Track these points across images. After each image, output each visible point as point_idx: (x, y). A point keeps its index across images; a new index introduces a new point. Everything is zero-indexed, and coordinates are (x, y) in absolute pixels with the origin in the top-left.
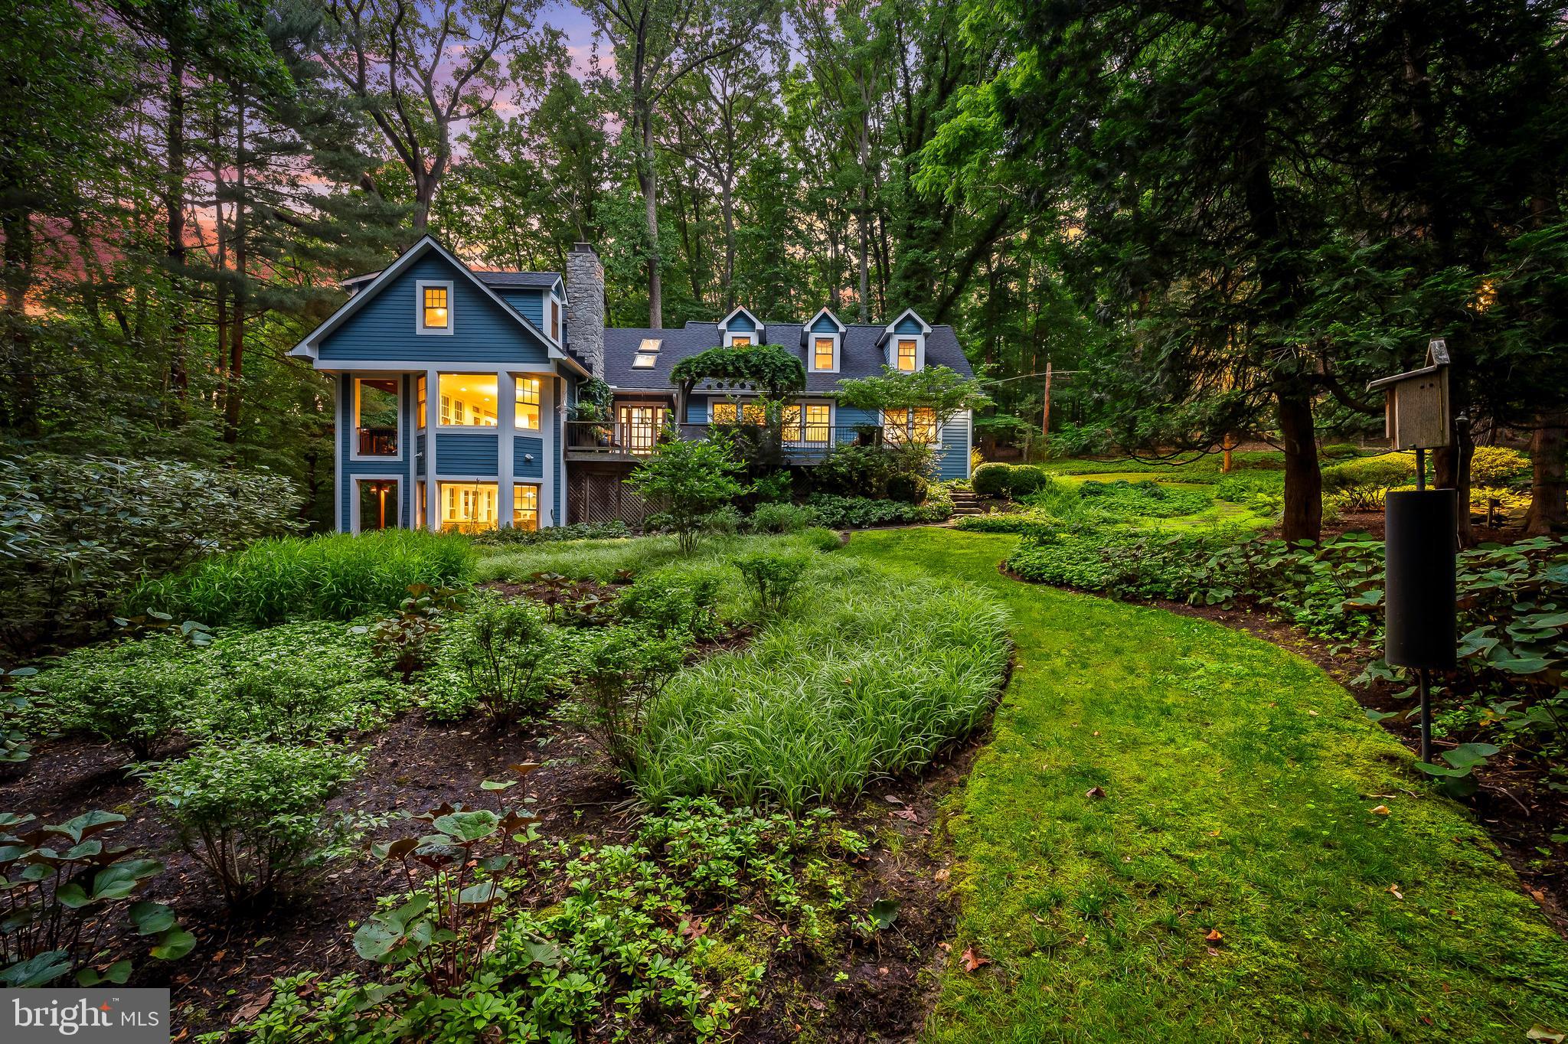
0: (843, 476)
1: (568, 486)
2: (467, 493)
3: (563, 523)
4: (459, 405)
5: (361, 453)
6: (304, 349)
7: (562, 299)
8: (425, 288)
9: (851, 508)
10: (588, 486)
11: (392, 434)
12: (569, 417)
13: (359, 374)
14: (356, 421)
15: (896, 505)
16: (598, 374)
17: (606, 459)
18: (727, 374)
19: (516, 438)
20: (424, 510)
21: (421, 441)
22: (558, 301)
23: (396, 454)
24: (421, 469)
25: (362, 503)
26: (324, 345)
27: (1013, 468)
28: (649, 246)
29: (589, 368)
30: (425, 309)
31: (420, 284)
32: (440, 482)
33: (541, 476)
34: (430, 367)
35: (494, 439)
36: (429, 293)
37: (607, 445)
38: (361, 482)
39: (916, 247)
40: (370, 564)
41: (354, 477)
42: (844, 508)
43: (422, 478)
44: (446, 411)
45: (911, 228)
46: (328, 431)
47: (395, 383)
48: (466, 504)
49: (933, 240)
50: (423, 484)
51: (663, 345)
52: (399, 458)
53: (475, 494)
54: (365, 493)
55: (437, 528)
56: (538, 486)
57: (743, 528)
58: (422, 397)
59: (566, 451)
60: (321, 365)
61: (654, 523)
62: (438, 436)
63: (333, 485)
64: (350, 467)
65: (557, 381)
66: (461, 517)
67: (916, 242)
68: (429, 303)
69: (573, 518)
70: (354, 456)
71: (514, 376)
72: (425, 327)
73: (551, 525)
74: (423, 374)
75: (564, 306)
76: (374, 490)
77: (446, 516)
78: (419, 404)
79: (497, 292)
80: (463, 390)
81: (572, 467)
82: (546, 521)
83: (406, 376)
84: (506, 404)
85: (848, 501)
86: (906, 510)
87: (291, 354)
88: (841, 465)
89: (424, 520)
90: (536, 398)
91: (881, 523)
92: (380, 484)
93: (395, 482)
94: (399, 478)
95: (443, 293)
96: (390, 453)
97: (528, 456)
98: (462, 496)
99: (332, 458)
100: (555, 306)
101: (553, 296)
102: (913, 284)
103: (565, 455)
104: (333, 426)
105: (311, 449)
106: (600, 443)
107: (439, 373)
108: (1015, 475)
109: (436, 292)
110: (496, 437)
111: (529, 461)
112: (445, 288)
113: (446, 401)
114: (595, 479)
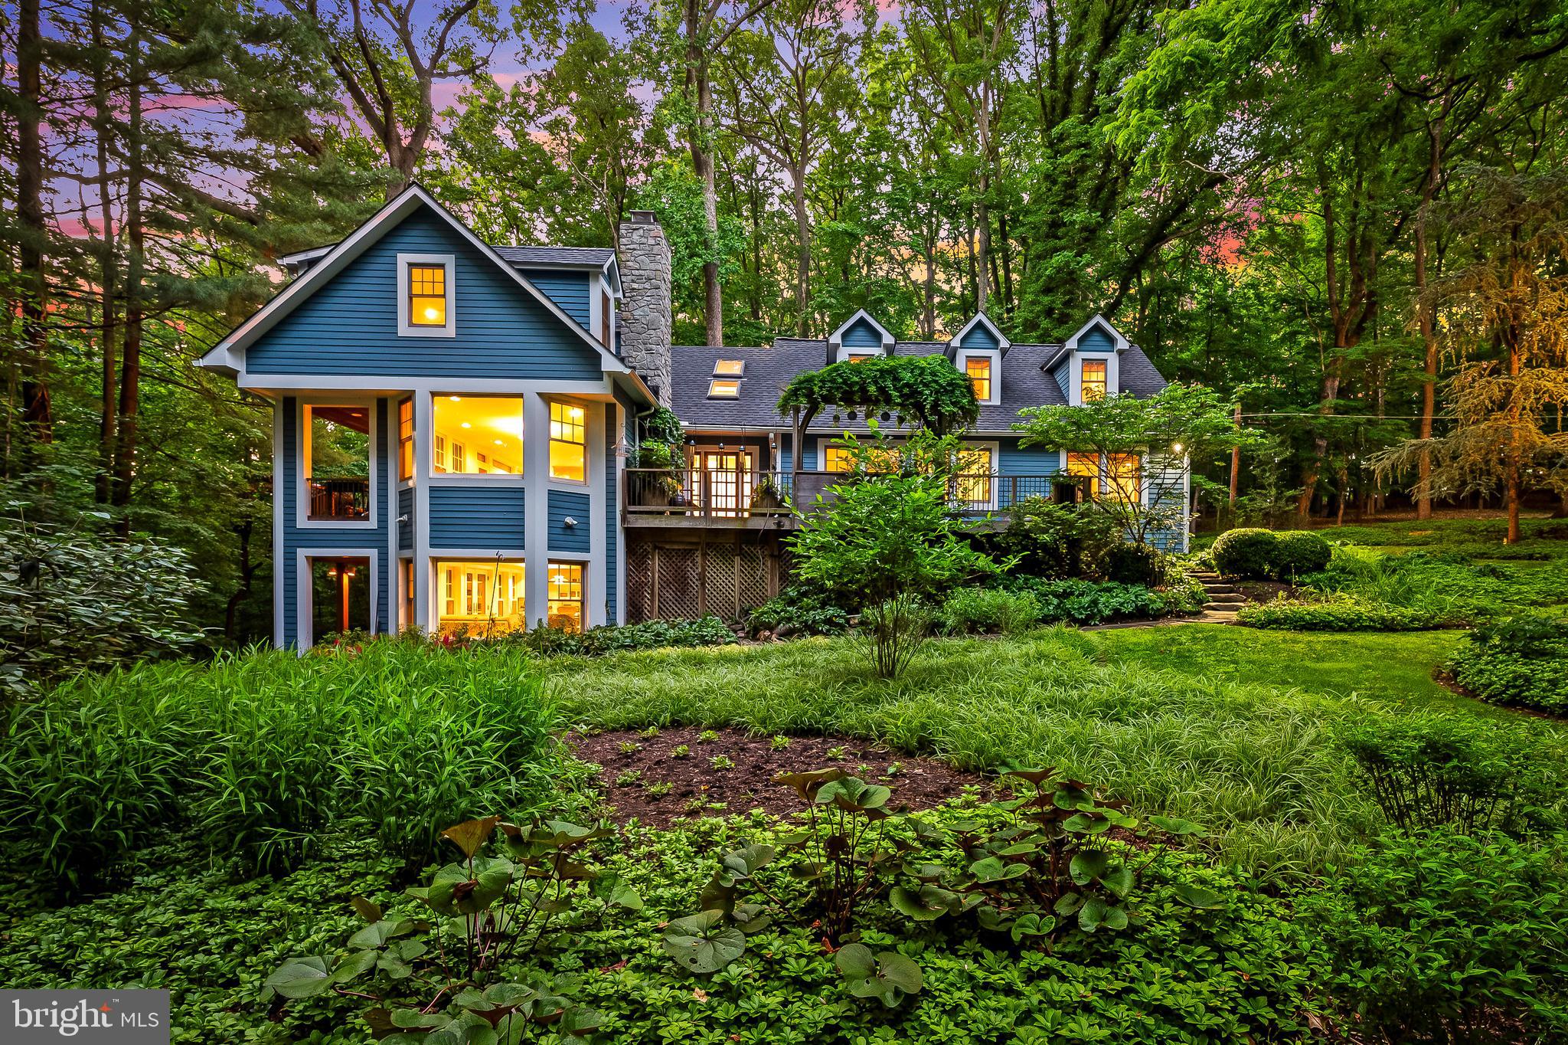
0: (1044, 546)
1: (627, 564)
2: (470, 577)
3: (621, 620)
4: (458, 450)
5: (314, 515)
6: (222, 356)
7: (615, 290)
8: (411, 265)
9: (1066, 595)
10: (656, 564)
11: (361, 486)
12: (628, 463)
13: (312, 396)
14: (305, 470)
15: (1133, 590)
16: (665, 403)
17: (685, 524)
18: (866, 400)
19: (550, 492)
20: (410, 602)
21: (407, 498)
22: (609, 292)
23: (367, 518)
24: (406, 538)
25: (316, 593)
26: (255, 350)
27: (1280, 536)
28: (706, 245)
29: (655, 391)
30: (410, 298)
31: (403, 259)
32: (436, 560)
33: (587, 550)
34: (420, 385)
35: (517, 495)
36: (416, 272)
37: (683, 504)
38: (314, 561)
39: (1064, 248)
40: (330, 735)
41: (302, 554)
42: (1056, 595)
43: (407, 554)
44: (440, 457)
45: (1056, 224)
46: (262, 486)
47: (365, 412)
48: (469, 592)
49: (1086, 240)
50: (408, 562)
51: (746, 367)
52: (372, 524)
53: (481, 578)
54: (319, 579)
55: (432, 628)
56: (584, 564)
57: (933, 628)
58: (406, 432)
59: (625, 513)
60: (249, 381)
61: (765, 618)
62: (432, 489)
63: (271, 568)
64: (296, 538)
65: (611, 409)
66: (461, 612)
67: (1063, 242)
68: (417, 289)
69: (635, 614)
70: (302, 521)
71: (548, 399)
72: (411, 324)
73: (603, 624)
74: (408, 397)
75: (617, 300)
76: (333, 573)
77: (442, 611)
78: (401, 443)
79: (524, 273)
80: (466, 425)
81: (632, 534)
82: (596, 617)
83: (382, 402)
84: (536, 444)
85: (1060, 585)
86: (1151, 597)
87: (202, 363)
88: (1045, 531)
89: (411, 616)
90: (579, 434)
91: (1118, 617)
92: (341, 564)
93: (365, 561)
94: (372, 554)
95: (439, 273)
96: (358, 516)
97: (569, 520)
98: (464, 579)
99: (270, 526)
100: (605, 299)
101: (603, 282)
102: (1058, 300)
103: (624, 519)
104: (269, 481)
105: (242, 516)
106: (673, 502)
107: (434, 394)
108: (1287, 545)
109: (428, 273)
110: (522, 490)
111: (569, 527)
112: (442, 266)
113: (441, 442)
114: (667, 554)
